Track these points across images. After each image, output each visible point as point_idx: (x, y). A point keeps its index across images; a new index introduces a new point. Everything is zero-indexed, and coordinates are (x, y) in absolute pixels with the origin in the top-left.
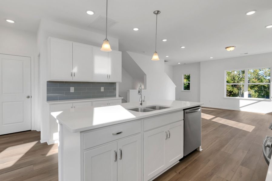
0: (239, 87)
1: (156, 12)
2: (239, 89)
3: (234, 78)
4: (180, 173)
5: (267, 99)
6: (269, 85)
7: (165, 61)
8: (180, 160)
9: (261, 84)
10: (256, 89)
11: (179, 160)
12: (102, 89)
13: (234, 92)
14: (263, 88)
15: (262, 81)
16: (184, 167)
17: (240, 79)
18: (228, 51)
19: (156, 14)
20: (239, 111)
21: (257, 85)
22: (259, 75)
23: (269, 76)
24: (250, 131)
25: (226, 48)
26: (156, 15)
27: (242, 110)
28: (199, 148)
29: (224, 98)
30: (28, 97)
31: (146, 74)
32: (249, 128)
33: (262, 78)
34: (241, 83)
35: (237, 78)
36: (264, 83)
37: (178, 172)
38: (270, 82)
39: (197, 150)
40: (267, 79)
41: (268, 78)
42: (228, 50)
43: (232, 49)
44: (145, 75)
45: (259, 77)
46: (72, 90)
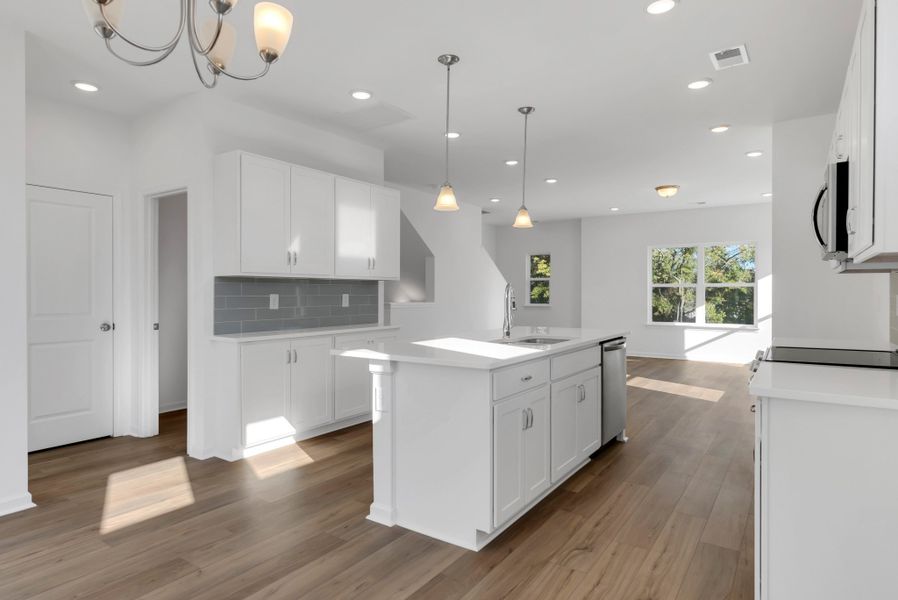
0: (674, 294)
1: (525, 110)
2: (675, 300)
3: (660, 265)
4: (600, 475)
5: (749, 326)
6: (752, 288)
7: (483, 212)
8: (592, 457)
9: (731, 285)
10: (720, 300)
11: (590, 457)
12: (346, 301)
13: (660, 309)
14: (737, 297)
15: (734, 278)
16: (604, 467)
17: (675, 267)
18: (662, 197)
19: (524, 113)
20: (684, 361)
21: (721, 290)
22: (727, 257)
23: (753, 259)
24: (716, 400)
25: (657, 189)
26: (524, 115)
27: (691, 356)
28: (621, 434)
29: (646, 326)
30: (107, 327)
31: (433, 252)
32: (714, 395)
33: (734, 267)
34: (680, 283)
35: (669, 267)
36: (740, 284)
37: (597, 473)
38: (753, 280)
39: (618, 439)
40: (747, 268)
41: (749, 266)
42: (663, 193)
43: (671, 192)
44: (432, 255)
45: (728, 264)
46: (274, 301)
